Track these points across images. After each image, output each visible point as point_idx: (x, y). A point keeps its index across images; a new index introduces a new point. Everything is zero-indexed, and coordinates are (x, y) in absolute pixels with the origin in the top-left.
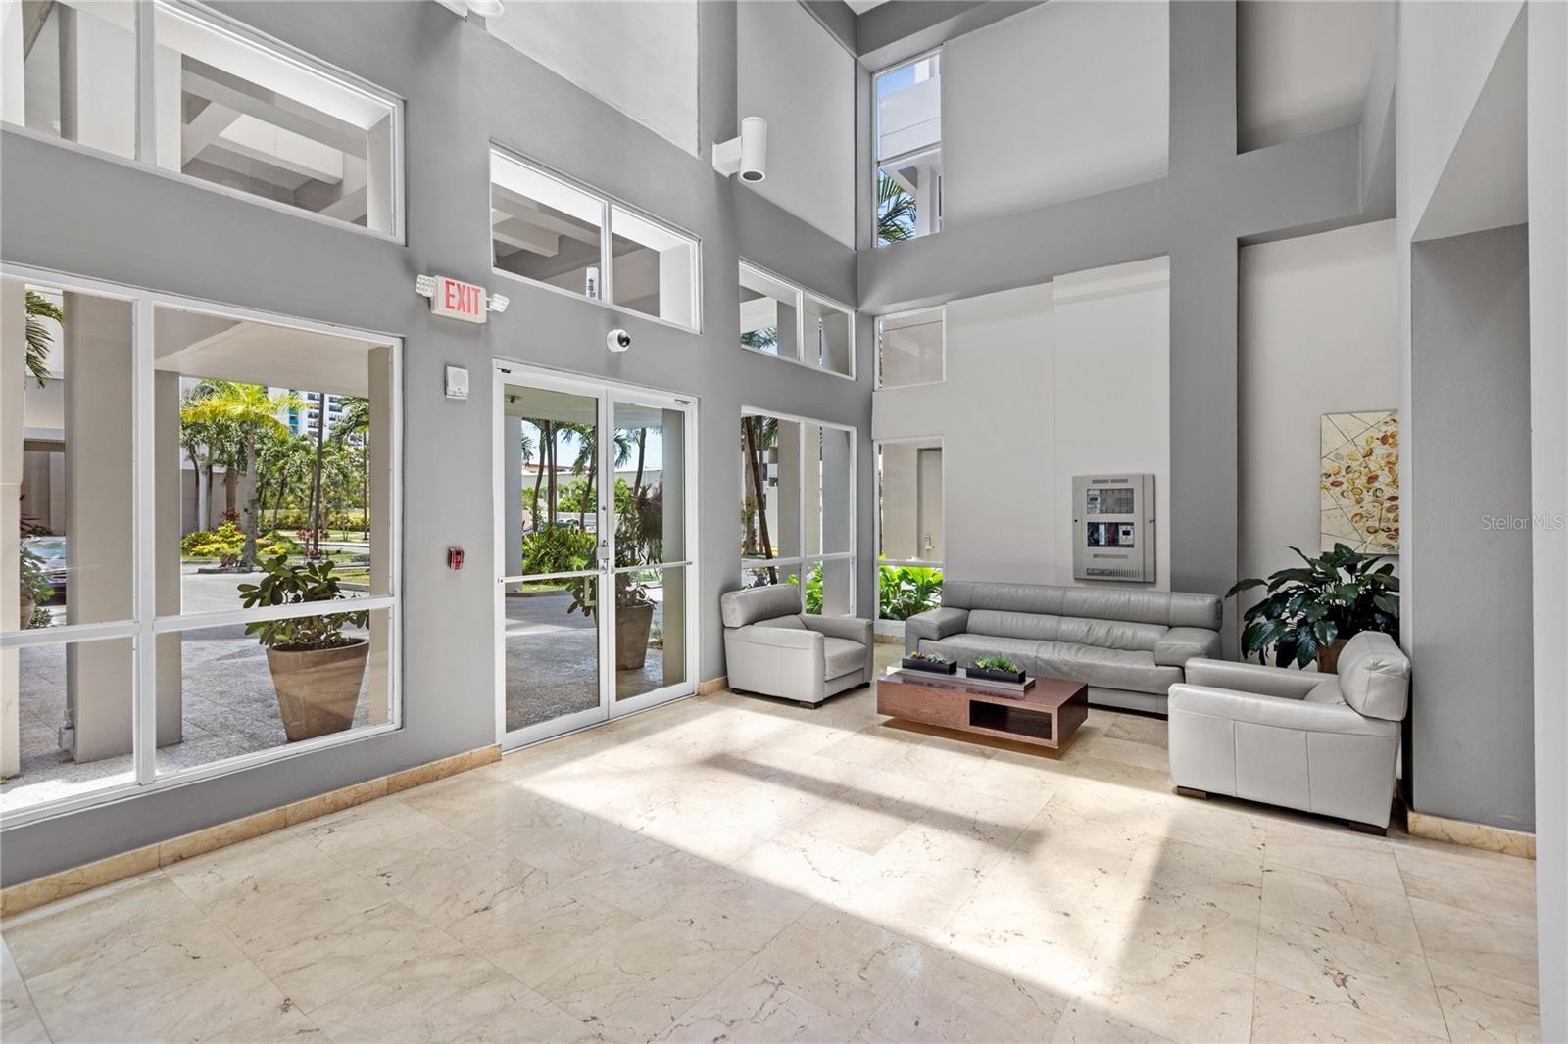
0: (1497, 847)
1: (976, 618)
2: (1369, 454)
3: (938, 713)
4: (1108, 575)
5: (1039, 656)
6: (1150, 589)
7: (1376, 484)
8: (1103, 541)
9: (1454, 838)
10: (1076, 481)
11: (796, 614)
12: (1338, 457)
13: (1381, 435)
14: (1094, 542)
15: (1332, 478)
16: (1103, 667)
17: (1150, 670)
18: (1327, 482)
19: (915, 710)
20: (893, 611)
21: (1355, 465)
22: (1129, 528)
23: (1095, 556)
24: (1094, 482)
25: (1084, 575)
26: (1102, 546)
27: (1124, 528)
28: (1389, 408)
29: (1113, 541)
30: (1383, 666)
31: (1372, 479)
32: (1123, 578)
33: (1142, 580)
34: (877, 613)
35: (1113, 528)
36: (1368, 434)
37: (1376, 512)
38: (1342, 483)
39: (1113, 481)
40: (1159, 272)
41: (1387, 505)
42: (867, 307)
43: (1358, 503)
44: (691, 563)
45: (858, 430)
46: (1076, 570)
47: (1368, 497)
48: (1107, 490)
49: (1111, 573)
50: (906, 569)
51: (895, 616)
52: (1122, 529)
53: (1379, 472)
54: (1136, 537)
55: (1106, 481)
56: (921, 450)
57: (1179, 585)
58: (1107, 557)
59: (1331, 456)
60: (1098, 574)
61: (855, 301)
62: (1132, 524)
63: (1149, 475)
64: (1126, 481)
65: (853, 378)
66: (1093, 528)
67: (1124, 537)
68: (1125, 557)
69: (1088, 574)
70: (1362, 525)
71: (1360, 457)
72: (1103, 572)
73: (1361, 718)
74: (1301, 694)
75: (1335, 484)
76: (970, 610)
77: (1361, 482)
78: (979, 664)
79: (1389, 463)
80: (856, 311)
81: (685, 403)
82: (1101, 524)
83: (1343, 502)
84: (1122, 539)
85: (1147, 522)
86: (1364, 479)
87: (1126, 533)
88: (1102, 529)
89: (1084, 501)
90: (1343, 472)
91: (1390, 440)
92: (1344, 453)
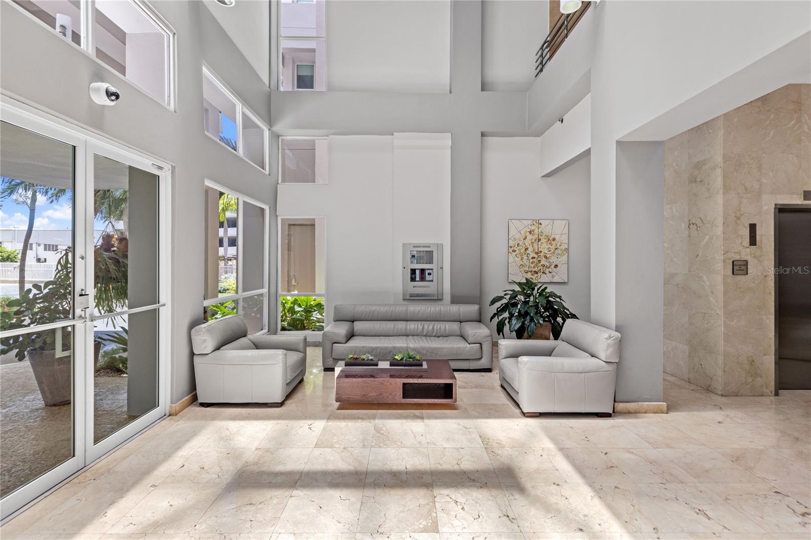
0: (644, 411)
1: (359, 326)
2: (525, 239)
3: (381, 394)
4: (421, 296)
5: (408, 346)
6: (440, 303)
7: (528, 252)
8: (418, 279)
9: (630, 411)
10: (404, 245)
11: (245, 336)
12: (515, 239)
13: (529, 230)
14: (413, 279)
15: (512, 249)
16: (443, 348)
17: (466, 347)
18: (511, 250)
19: (365, 395)
20: (289, 324)
21: (521, 243)
22: (431, 271)
23: (414, 287)
24: (414, 247)
25: (408, 297)
26: (418, 281)
27: (428, 271)
28: (531, 219)
29: (423, 279)
30: (612, 337)
31: (526, 249)
32: (427, 298)
33: (436, 298)
34: (279, 327)
35: (423, 271)
36: (525, 229)
37: (528, 264)
38: (516, 251)
39: (423, 247)
40: (446, 140)
41: (531, 260)
42: (277, 128)
43: (522, 260)
44: (164, 305)
45: (270, 207)
46: (404, 295)
47: (525, 257)
48: (420, 251)
49: (422, 295)
50: (296, 297)
51: (291, 328)
52: (427, 272)
53: (529, 247)
54: (434, 276)
55: (420, 247)
56: (290, 225)
57: (455, 300)
58: (420, 287)
59: (512, 239)
60: (416, 296)
61: (270, 122)
62: (432, 269)
63: (440, 244)
64: (430, 247)
65: (267, 172)
66: (413, 271)
67: (428, 276)
68: (429, 287)
69: (410, 297)
70: (523, 269)
71: (522, 239)
72: (418, 295)
73: (604, 363)
74: (549, 353)
75: (514, 251)
76: (353, 322)
77: (523, 250)
78: (396, 357)
79: (532, 243)
80: (269, 129)
81: (160, 168)
82: (418, 269)
83: (517, 259)
84: (428, 277)
85: (439, 268)
86: (524, 249)
87: (429, 274)
88: (418, 272)
89: (409, 256)
90: (516, 246)
91: (532, 233)
92: (517, 237)
